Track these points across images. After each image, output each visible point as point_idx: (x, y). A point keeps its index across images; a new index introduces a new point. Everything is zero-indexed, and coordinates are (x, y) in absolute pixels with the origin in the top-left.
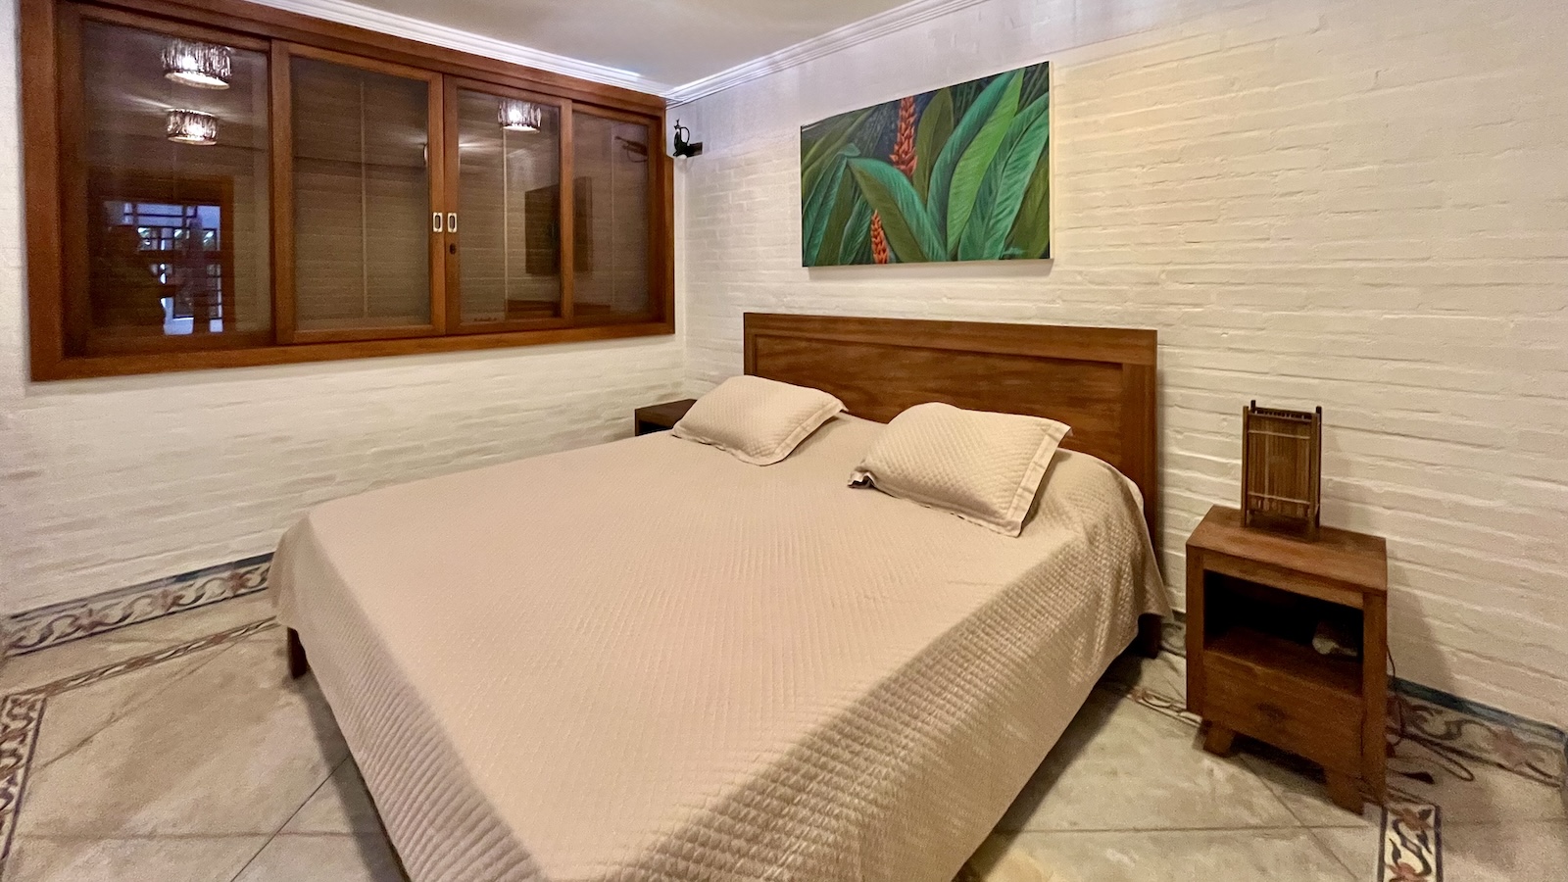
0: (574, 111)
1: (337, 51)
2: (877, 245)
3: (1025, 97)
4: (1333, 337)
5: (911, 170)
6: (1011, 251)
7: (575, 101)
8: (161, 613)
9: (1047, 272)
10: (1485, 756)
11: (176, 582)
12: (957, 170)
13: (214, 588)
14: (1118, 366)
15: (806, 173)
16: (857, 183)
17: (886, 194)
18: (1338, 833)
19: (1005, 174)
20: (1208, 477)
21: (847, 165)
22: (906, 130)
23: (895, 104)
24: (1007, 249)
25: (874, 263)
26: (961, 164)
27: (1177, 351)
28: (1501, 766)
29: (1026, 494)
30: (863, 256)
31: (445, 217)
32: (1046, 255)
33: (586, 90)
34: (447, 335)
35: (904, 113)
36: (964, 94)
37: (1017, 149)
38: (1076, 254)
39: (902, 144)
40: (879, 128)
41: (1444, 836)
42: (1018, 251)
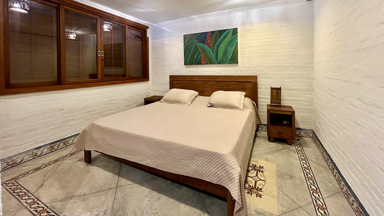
0: (128, 28)
1: (76, 9)
2: (202, 60)
3: (233, 34)
4: (283, 76)
5: (210, 46)
6: (231, 62)
7: (129, 25)
8: (32, 159)
9: (237, 66)
10: (304, 136)
11: (35, 150)
12: (220, 47)
13: (46, 150)
14: (251, 82)
15: (185, 46)
16: (197, 48)
17: (204, 51)
18: (290, 148)
19: (229, 48)
20: (265, 100)
21: (195, 44)
22: (209, 38)
23: (206, 33)
24: (230, 62)
25: (202, 64)
26: (221, 45)
27: (260, 79)
28: (305, 137)
29: (242, 104)
30: (199, 63)
31: (101, 52)
32: (237, 63)
33: (131, 23)
34: (101, 82)
35: (208, 34)
36: (221, 32)
37: (232, 43)
38: (242, 63)
39: (208, 41)
40: (203, 37)
41: (302, 146)
42: (232, 62)
